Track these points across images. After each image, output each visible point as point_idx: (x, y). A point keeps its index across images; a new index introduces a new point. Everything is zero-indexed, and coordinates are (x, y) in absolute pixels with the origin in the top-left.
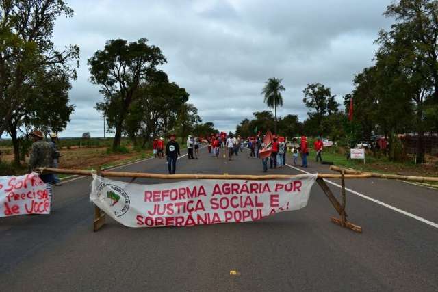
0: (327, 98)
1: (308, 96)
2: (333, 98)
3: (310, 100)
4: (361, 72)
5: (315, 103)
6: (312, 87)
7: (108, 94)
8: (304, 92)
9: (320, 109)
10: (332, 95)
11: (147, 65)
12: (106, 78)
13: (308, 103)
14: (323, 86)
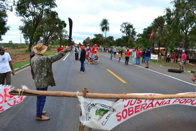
0: (131, 29)
1: (122, 28)
2: (134, 30)
3: (124, 30)
4: (157, 18)
5: (126, 31)
6: (125, 24)
7: (25, 22)
8: (121, 26)
9: (128, 34)
10: (134, 28)
11: (46, 7)
12: (25, 13)
13: (122, 31)
14: (130, 24)
